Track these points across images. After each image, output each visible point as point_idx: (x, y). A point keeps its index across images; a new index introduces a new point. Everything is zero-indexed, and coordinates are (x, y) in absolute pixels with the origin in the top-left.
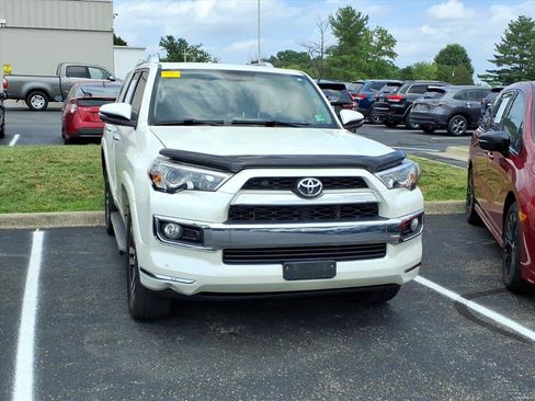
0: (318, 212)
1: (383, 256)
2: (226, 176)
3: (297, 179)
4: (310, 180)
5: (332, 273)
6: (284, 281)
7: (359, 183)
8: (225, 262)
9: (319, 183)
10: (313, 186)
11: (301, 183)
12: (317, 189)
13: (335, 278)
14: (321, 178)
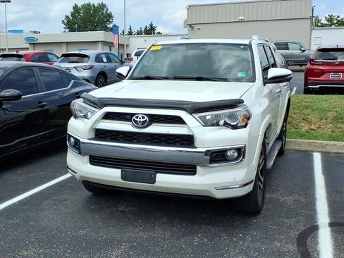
0: (149, 138)
1: (195, 174)
6: (121, 181)
7: (179, 121)
8: (91, 164)
9: (146, 118)
10: (142, 120)
11: (134, 117)
12: (144, 122)
13: (155, 185)
14: (148, 115)
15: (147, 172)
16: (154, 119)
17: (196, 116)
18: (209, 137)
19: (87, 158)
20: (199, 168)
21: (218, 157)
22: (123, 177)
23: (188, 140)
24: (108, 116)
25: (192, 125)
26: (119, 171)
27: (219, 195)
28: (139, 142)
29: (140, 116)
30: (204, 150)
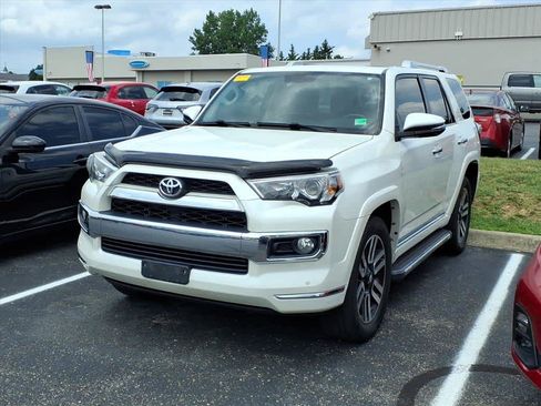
0: (184, 214)
1: (246, 273)
2: (115, 169)
6: (142, 277)
7: (224, 189)
8: (103, 250)
9: (179, 183)
10: (172, 186)
11: (162, 182)
12: (175, 190)
13: (188, 286)
14: (182, 179)
15: (177, 266)
16: (192, 185)
17: (253, 182)
18: (269, 217)
19: (98, 241)
20: (251, 264)
21: (282, 248)
22: (145, 272)
23: (237, 220)
24: (130, 179)
25: (245, 197)
26: (139, 262)
27: (283, 307)
28: (169, 220)
29: (171, 180)
30: (258, 236)
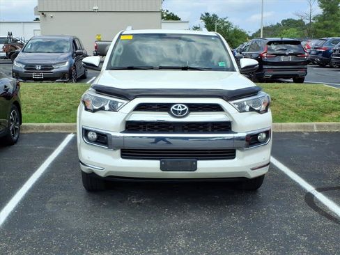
0: (187, 127)
1: (234, 158)
2: (125, 102)
3: (171, 105)
4: (179, 106)
5: (195, 168)
6: (160, 171)
7: (217, 108)
8: (122, 157)
9: (186, 107)
10: (181, 109)
11: (173, 107)
12: (184, 112)
13: (196, 172)
14: (188, 105)
15: (188, 160)
19: (118, 152)
20: (238, 152)
22: (163, 168)
24: (140, 108)
25: (230, 111)
27: (253, 175)
30: (245, 135)
